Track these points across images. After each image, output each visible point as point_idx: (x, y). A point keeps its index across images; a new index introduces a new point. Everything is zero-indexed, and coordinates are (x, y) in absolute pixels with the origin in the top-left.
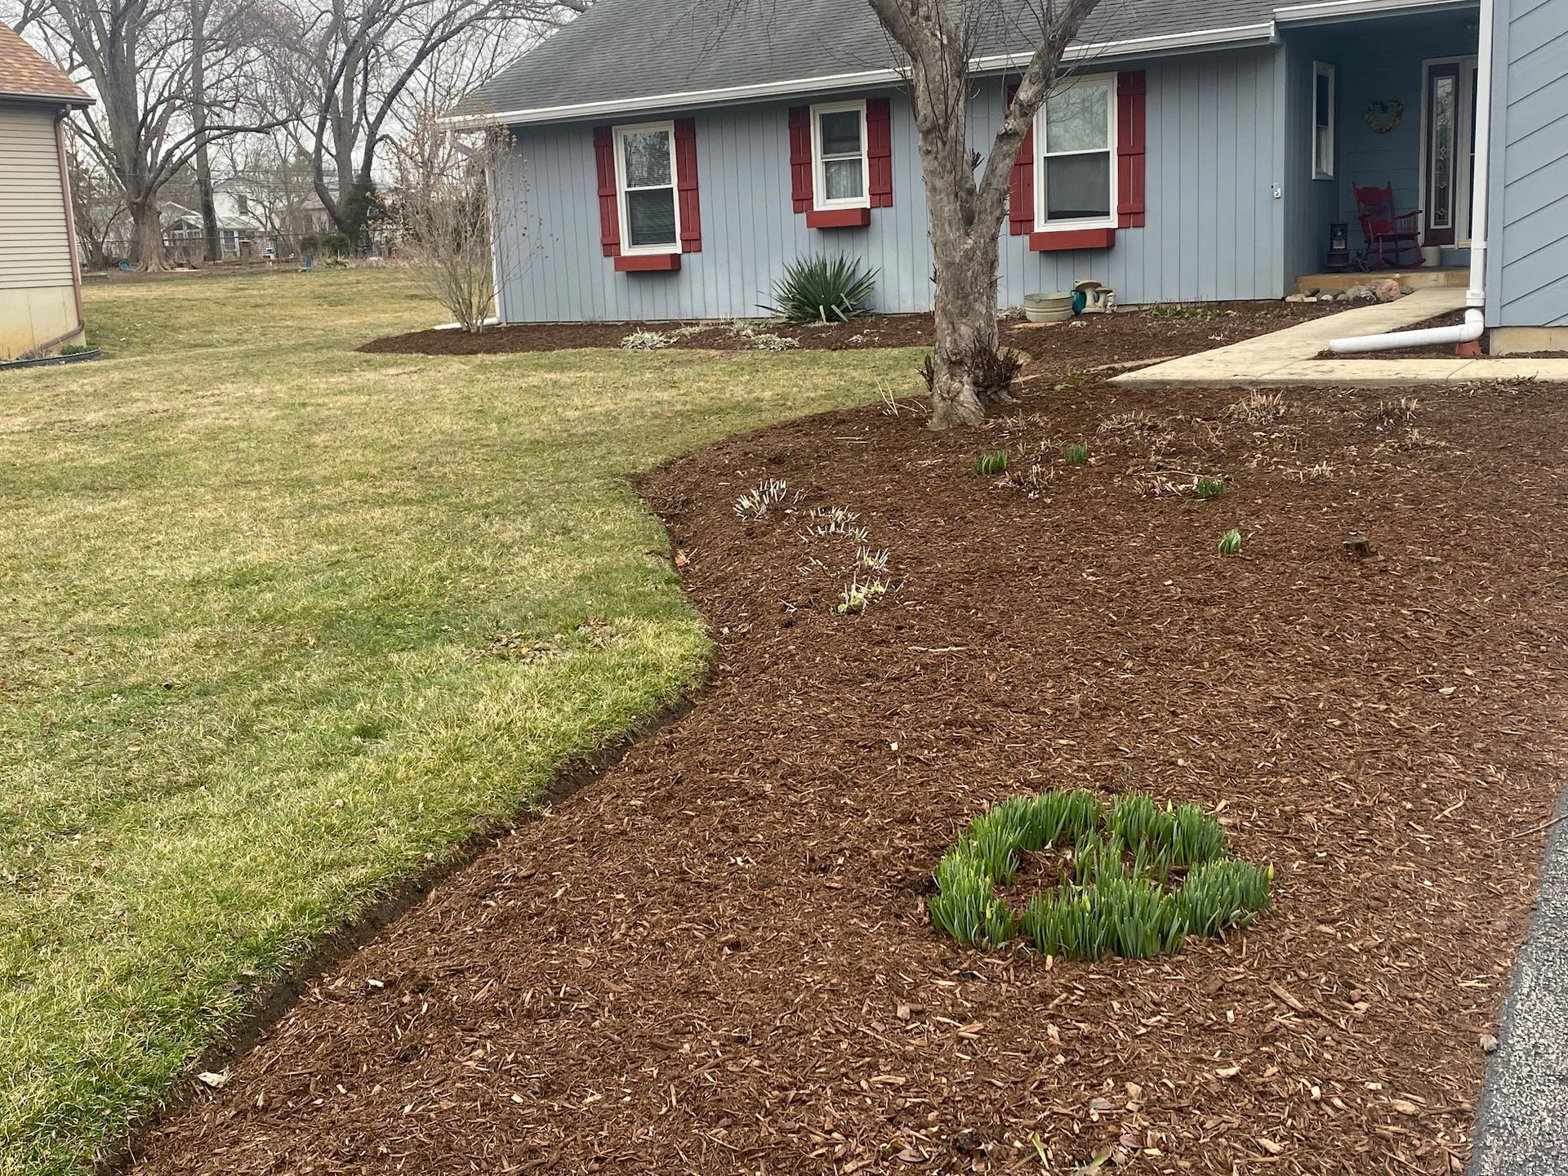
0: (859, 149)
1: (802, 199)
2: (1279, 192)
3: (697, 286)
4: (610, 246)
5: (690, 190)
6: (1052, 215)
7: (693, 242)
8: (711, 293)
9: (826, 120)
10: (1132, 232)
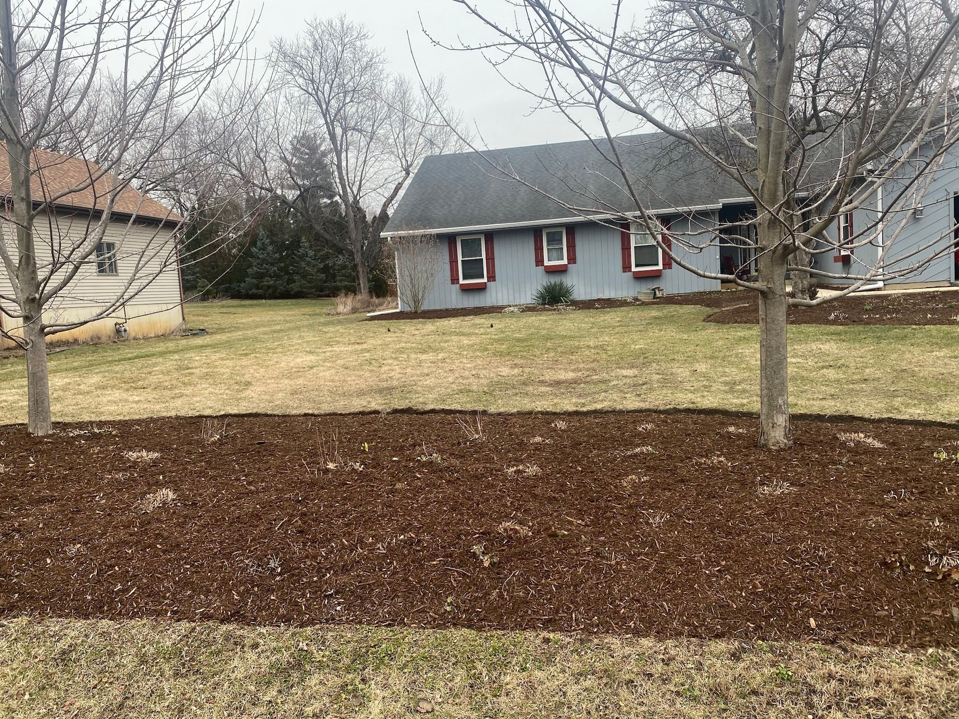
0: (562, 244)
1: (539, 261)
2: (718, 257)
3: (494, 294)
4: (454, 280)
5: (491, 258)
6: (637, 266)
7: (492, 278)
8: (500, 296)
9: (548, 234)
10: (667, 270)
